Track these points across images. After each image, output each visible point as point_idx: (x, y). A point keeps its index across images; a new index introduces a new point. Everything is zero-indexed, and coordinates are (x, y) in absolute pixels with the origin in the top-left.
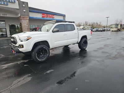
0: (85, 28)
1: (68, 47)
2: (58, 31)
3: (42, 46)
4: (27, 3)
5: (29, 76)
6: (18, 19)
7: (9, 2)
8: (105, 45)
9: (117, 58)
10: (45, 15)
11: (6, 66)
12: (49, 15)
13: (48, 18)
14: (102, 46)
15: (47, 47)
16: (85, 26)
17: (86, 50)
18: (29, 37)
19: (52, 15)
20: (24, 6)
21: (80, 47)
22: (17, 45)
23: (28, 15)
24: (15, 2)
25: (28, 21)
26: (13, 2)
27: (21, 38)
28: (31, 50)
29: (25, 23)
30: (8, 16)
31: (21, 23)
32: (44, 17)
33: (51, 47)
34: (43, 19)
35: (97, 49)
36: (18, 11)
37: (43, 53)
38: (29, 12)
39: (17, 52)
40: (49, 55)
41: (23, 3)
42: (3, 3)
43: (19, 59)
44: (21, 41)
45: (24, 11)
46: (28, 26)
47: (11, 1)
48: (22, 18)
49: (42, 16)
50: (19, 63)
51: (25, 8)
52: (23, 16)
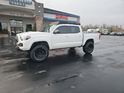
0: (101, 31)
1: (75, 50)
2: (59, 33)
3: (41, 46)
4: (43, 4)
5: (20, 74)
6: (33, 19)
7: (27, 3)
8: (116, 52)
9: (122, 68)
10: (59, 16)
11: (7, 61)
12: (63, 16)
13: (62, 19)
14: (112, 52)
15: (46, 48)
16: (101, 29)
17: (92, 55)
18: (29, 36)
19: (66, 16)
20: (39, 7)
21: (84, 50)
22: (18, 43)
23: (43, 16)
24: (31, 3)
25: (42, 21)
26: (30, 3)
27: (22, 37)
28: (29, 49)
29: (39, 23)
30: (25, 16)
31: (35, 23)
32: (58, 18)
33: (51, 48)
34: (56, 20)
35: (104, 55)
36: (34, 12)
37: (42, 53)
38: (44, 12)
39: (17, 50)
40: (48, 55)
41: (39, 4)
42: (21, 5)
43: (22, 56)
44: (22, 40)
45: (40, 11)
46: (42, 26)
47: (28, 3)
48: (37, 19)
49: (56, 17)
50: (20, 60)
51: (40, 9)
52: (38, 17)
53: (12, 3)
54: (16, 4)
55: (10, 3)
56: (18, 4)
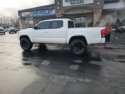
29: (96, 17)
36: (92, 6)
38: (104, 3)
42: (79, 2)
45: (98, 4)
48: (94, 12)
52: (95, 10)
53: (73, 3)
54: (75, 3)
55: (71, 3)
56: (77, 2)
